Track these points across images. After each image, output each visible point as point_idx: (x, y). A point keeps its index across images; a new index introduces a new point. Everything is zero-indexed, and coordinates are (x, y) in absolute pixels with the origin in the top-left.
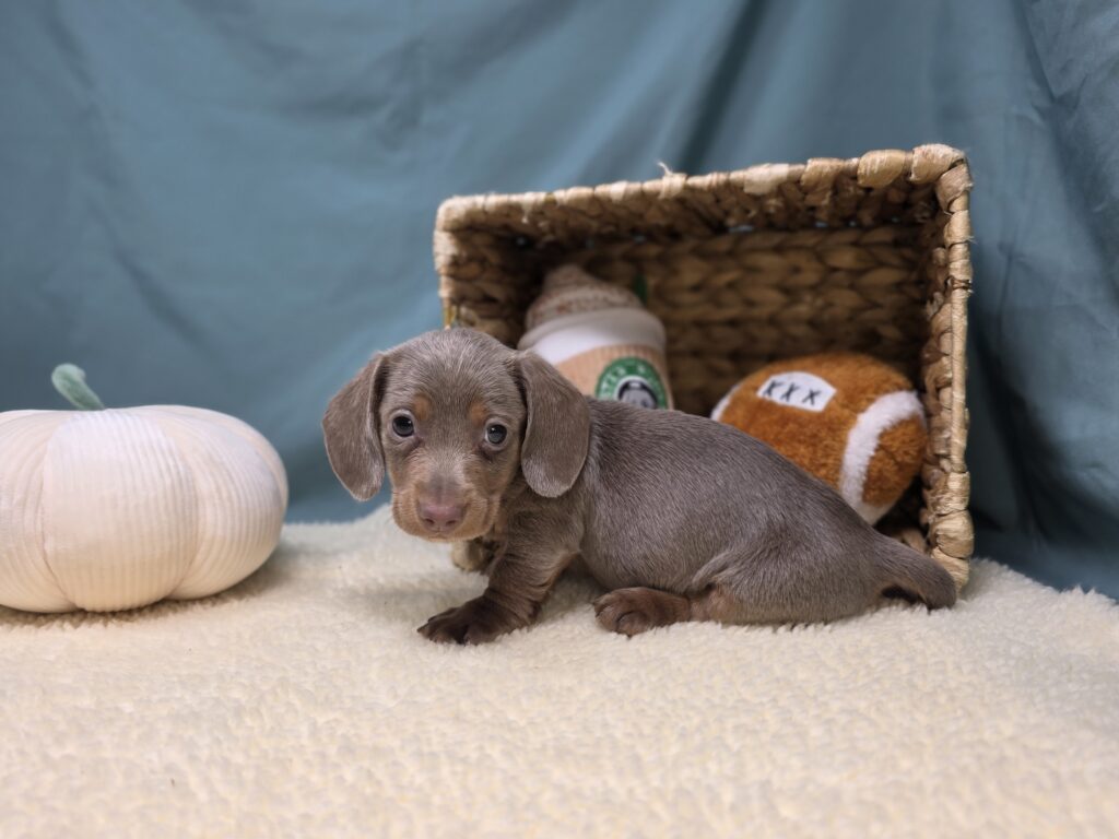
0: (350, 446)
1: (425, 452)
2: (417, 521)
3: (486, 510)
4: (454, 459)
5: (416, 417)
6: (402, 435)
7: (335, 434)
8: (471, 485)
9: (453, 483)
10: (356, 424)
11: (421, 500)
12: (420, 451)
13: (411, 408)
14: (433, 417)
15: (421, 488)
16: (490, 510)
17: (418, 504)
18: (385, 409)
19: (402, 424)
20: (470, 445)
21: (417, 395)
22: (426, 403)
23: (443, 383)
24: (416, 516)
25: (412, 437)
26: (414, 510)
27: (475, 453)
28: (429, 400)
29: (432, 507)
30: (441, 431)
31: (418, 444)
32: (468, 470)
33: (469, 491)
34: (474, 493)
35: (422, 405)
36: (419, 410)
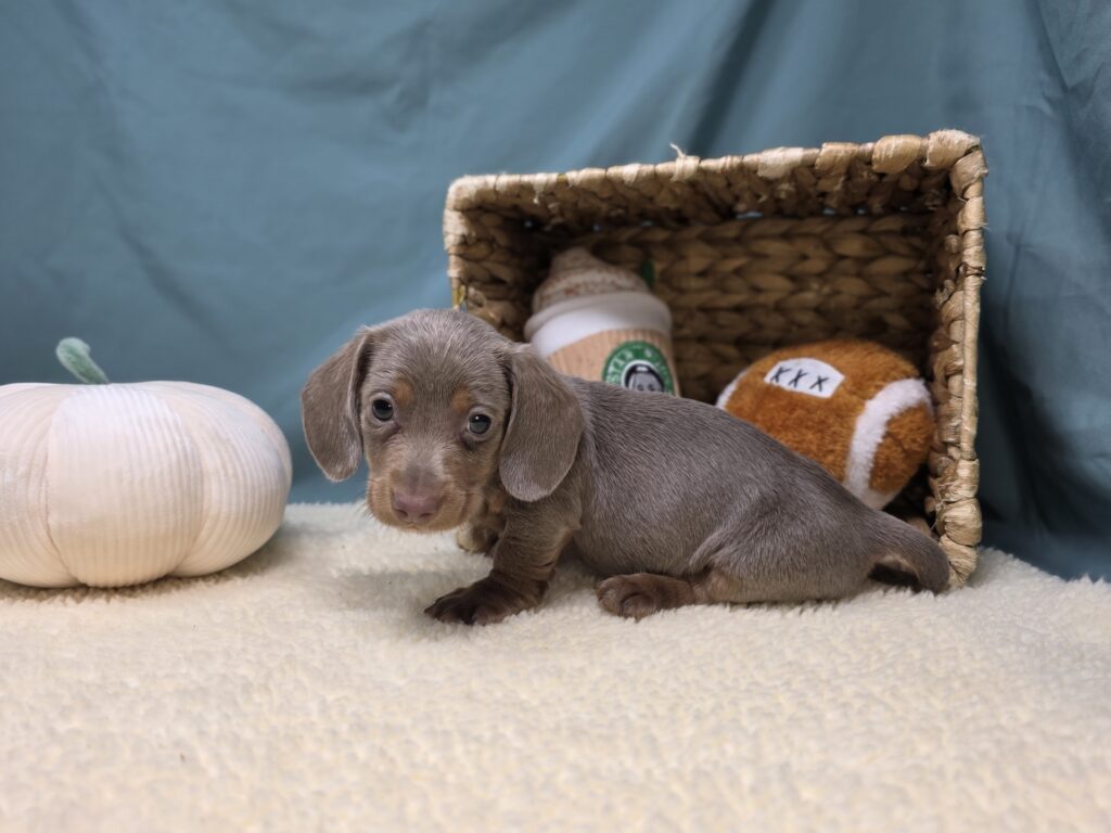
0: (328, 423)
1: (404, 439)
2: (390, 510)
3: (463, 504)
4: (433, 448)
5: (396, 401)
6: (380, 419)
8: (449, 476)
9: (430, 474)
11: (395, 489)
12: (399, 438)
13: (392, 392)
14: (415, 403)
15: (396, 476)
17: (393, 494)
18: (367, 389)
19: (381, 407)
20: (451, 434)
21: (400, 379)
22: (407, 388)
23: (427, 368)
24: (389, 506)
25: (391, 422)
26: (388, 500)
27: (457, 443)
28: (411, 385)
29: (406, 498)
30: (421, 418)
31: (396, 430)
32: (447, 462)
33: (446, 483)
34: (452, 486)
35: (404, 390)
36: (400, 394)
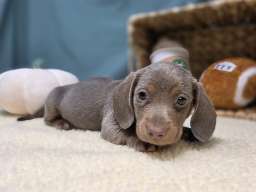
0: (121, 107)
1: (151, 106)
2: (146, 134)
3: (176, 132)
4: (163, 109)
5: (148, 92)
6: (141, 99)
7: (116, 101)
8: (170, 120)
9: (162, 119)
10: (124, 99)
11: (148, 124)
12: (149, 106)
13: (147, 89)
14: (156, 92)
15: (147, 119)
16: (178, 132)
17: (147, 126)
18: (137, 89)
19: (142, 95)
20: (171, 105)
21: (150, 84)
22: (153, 87)
23: (163, 79)
24: (145, 132)
25: (146, 100)
26: (145, 129)
27: (173, 108)
28: (155, 85)
29: (152, 128)
30: (158, 98)
31: (148, 103)
32: (169, 114)
33: (169, 123)
34: (172, 124)
35: (151, 88)
36: (150, 90)
